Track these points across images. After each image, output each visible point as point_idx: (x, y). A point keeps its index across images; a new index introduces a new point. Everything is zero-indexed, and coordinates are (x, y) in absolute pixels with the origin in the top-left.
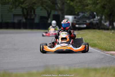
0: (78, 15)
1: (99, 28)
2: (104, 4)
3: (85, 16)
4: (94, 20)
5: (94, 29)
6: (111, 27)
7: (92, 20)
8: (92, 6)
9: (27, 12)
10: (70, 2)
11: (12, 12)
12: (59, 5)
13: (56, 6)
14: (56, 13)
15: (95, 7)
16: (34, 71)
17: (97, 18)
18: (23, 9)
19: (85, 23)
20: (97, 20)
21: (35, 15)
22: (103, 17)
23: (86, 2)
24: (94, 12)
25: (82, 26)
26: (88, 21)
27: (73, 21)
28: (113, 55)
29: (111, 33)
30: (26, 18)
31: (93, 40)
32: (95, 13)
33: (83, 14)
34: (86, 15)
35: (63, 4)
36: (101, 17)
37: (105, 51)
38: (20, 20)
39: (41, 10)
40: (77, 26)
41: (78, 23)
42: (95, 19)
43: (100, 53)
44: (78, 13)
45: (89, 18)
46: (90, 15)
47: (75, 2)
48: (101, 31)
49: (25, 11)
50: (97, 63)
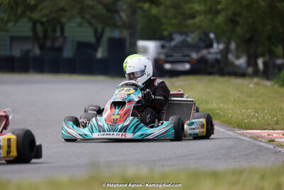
0: (170, 38)
1: (222, 73)
2: (235, 14)
3: (187, 42)
4: (209, 53)
5: (210, 74)
6: (250, 70)
7: (204, 52)
8: (205, 18)
9: (45, 32)
10: (150, 8)
11: (7, 31)
12: (123, 15)
13: (117, 17)
14: (116, 34)
15: (212, 20)
16: (64, 177)
17: (217, 48)
18: (35, 23)
19: (187, 59)
20: (216, 53)
21: (65, 39)
22: (233, 46)
23: (191, 9)
24: (212, 32)
25: (180, 67)
27: (159, 54)
28: (256, 138)
29: (252, 86)
30: (41, 47)
31: (207, 102)
32: (212, 36)
33: (183, 37)
34: (189, 39)
35: (134, 12)
36: (228, 45)
37: (236, 128)
38: (28, 52)
39: (80, 25)
40: (168, 66)
41: (170, 59)
42: (212, 50)
43: (223, 132)
44: (171, 35)
45: (196, 48)
46: (200, 39)
47: (162, 8)
48: (226, 79)
49: (39, 28)
50: (218, 158)
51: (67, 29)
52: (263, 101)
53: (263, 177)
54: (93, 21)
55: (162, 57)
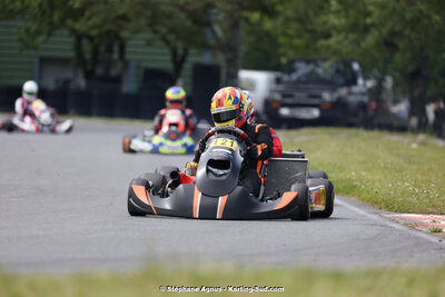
0: (290, 69)
1: (369, 124)
2: (393, 34)
3: (317, 75)
4: (350, 93)
5: (351, 125)
6: (414, 121)
7: (343, 91)
8: (346, 38)
9: (95, 51)
10: (261, 19)
11: (36, 48)
12: (218, 30)
13: (208, 32)
14: (206, 58)
15: (356, 42)
17: (364, 85)
18: (79, 37)
19: (316, 101)
20: (362, 94)
21: (126, 64)
22: (389, 82)
23: (325, 23)
24: (353, 60)
25: (304, 114)
26: (327, 96)
27: (272, 91)
28: (413, 226)
29: (414, 146)
30: (89, 76)
32: (356, 66)
33: (311, 67)
34: (320, 71)
35: (235, 26)
36: (381, 81)
37: (383, 210)
38: (67, 82)
39: (149, 43)
40: (285, 112)
41: (289, 101)
42: (355, 89)
43: (364, 216)
44: (291, 62)
45: (331, 85)
46: (338, 71)
47: (280, 20)
48: (375, 133)
50: (351, 255)
51: (128, 49)
52: (430, 169)
53: (411, 282)
54: (171, 37)
55: (278, 97)
